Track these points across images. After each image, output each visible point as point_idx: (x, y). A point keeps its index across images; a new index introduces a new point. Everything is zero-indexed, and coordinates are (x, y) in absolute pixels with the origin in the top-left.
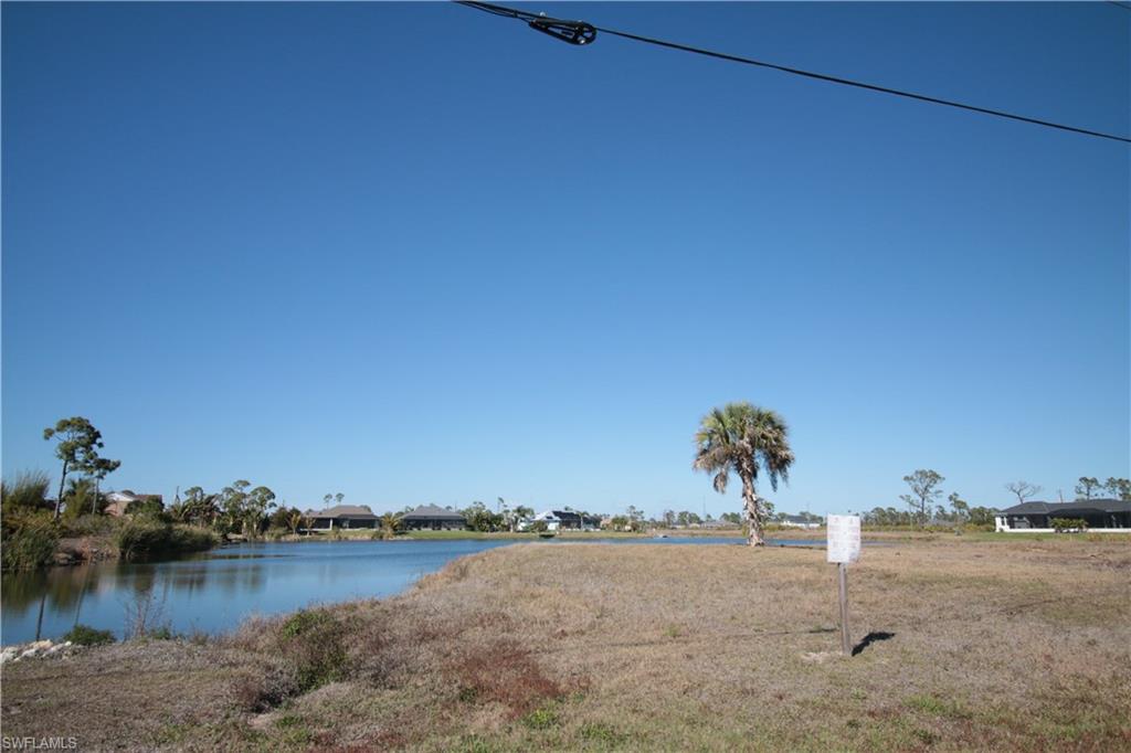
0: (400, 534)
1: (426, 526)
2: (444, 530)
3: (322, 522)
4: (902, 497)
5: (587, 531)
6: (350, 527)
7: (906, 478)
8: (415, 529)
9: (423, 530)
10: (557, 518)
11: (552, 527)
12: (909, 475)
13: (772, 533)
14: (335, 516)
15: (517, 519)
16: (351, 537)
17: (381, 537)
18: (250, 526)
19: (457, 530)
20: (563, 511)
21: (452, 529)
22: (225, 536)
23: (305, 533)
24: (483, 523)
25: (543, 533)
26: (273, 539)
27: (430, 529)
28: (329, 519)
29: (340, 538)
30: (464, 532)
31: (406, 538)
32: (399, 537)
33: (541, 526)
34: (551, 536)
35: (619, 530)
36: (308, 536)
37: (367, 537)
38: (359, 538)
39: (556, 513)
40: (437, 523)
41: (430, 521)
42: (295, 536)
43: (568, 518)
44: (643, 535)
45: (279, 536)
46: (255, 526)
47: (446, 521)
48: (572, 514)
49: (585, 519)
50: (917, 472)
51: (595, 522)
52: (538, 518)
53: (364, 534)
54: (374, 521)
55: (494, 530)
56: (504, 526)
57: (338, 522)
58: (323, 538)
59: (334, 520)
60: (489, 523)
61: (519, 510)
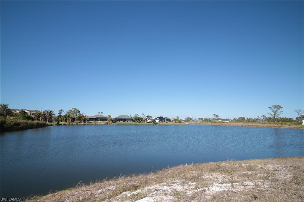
0: (113, 123)
1: (121, 121)
2: (126, 122)
3: (91, 119)
4: (268, 113)
5: (167, 122)
6: (100, 121)
7: (270, 108)
8: (118, 121)
9: (120, 122)
10: (158, 119)
11: (157, 121)
12: (271, 107)
13: (221, 124)
14: (95, 117)
15: (147, 119)
16: (99, 124)
17: (107, 124)
18: (69, 120)
19: (130, 122)
20: (160, 117)
21: (129, 122)
22: (58, 123)
23: (86, 122)
24: (138, 120)
25: (154, 123)
26: (76, 124)
27: (122, 122)
28: (93, 118)
29: (95, 124)
30: (132, 123)
31: (115, 124)
32: (113, 124)
33: (154, 121)
34: (157, 124)
35: (176, 122)
36: (86, 123)
37: (103, 124)
38: (101, 124)
39: (158, 118)
40: (124, 120)
41: (123, 119)
42: (83, 123)
43: (161, 119)
44: (182, 124)
45: (77, 123)
46: (71, 120)
47: (127, 119)
48: (163, 118)
49: (166, 119)
50: (273, 106)
51: (169, 120)
52: (153, 119)
53: (103, 123)
54: (107, 119)
55: (140, 122)
56: (143, 121)
57: (96, 119)
58: (91, 124)
59: (95, 118)
60: (139, 120)
61: (147, 117)
